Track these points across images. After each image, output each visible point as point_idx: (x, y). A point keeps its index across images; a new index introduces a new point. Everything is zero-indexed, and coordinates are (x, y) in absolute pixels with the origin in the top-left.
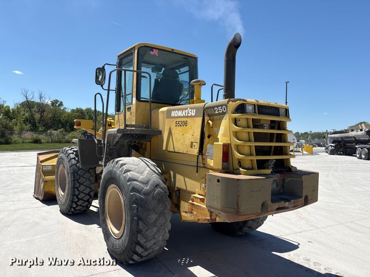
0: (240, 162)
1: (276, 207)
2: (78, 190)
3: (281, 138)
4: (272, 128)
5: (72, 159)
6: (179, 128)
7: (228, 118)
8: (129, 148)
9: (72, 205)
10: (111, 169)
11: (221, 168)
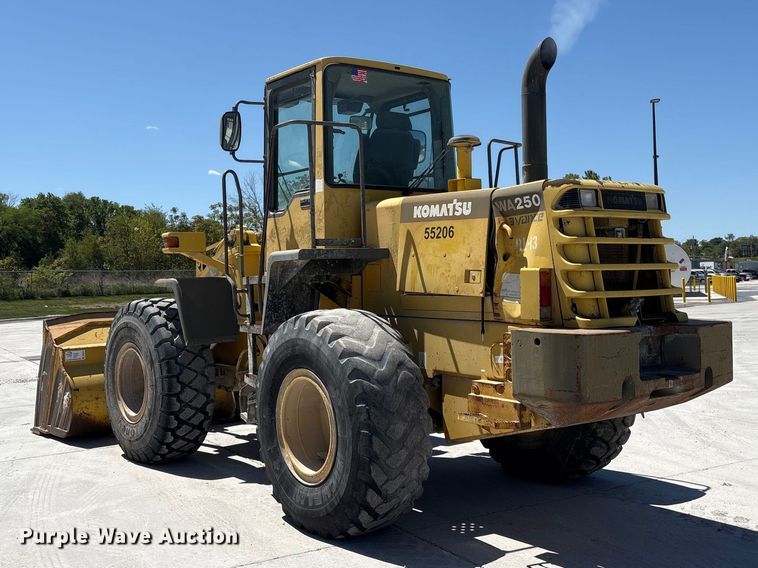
0: (574, 305)
1: (651, 390)
2: (179, 400)
3: (652, 254)
4: (631, 234)
5: (161, 326)
6: (435, 243)
7: (544, 218)
8: (313, 292)
9: (164, 436)
10: (294, 336)
11: (538, 318)
